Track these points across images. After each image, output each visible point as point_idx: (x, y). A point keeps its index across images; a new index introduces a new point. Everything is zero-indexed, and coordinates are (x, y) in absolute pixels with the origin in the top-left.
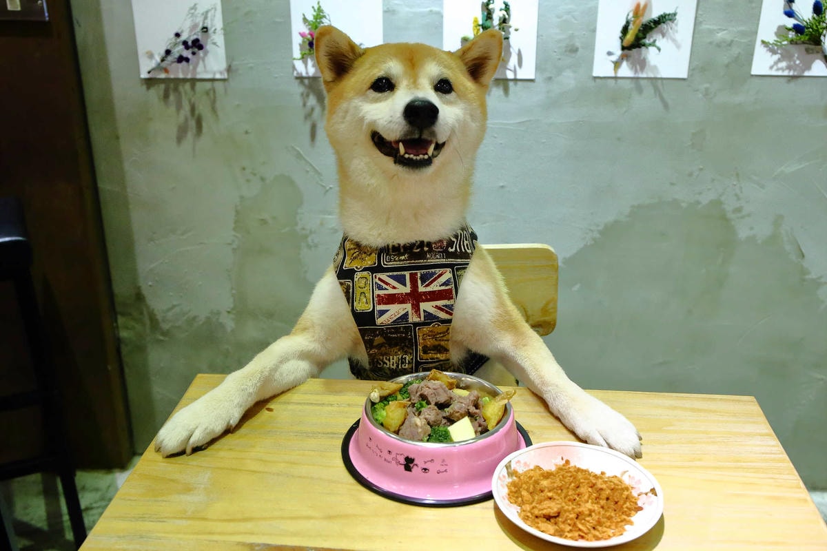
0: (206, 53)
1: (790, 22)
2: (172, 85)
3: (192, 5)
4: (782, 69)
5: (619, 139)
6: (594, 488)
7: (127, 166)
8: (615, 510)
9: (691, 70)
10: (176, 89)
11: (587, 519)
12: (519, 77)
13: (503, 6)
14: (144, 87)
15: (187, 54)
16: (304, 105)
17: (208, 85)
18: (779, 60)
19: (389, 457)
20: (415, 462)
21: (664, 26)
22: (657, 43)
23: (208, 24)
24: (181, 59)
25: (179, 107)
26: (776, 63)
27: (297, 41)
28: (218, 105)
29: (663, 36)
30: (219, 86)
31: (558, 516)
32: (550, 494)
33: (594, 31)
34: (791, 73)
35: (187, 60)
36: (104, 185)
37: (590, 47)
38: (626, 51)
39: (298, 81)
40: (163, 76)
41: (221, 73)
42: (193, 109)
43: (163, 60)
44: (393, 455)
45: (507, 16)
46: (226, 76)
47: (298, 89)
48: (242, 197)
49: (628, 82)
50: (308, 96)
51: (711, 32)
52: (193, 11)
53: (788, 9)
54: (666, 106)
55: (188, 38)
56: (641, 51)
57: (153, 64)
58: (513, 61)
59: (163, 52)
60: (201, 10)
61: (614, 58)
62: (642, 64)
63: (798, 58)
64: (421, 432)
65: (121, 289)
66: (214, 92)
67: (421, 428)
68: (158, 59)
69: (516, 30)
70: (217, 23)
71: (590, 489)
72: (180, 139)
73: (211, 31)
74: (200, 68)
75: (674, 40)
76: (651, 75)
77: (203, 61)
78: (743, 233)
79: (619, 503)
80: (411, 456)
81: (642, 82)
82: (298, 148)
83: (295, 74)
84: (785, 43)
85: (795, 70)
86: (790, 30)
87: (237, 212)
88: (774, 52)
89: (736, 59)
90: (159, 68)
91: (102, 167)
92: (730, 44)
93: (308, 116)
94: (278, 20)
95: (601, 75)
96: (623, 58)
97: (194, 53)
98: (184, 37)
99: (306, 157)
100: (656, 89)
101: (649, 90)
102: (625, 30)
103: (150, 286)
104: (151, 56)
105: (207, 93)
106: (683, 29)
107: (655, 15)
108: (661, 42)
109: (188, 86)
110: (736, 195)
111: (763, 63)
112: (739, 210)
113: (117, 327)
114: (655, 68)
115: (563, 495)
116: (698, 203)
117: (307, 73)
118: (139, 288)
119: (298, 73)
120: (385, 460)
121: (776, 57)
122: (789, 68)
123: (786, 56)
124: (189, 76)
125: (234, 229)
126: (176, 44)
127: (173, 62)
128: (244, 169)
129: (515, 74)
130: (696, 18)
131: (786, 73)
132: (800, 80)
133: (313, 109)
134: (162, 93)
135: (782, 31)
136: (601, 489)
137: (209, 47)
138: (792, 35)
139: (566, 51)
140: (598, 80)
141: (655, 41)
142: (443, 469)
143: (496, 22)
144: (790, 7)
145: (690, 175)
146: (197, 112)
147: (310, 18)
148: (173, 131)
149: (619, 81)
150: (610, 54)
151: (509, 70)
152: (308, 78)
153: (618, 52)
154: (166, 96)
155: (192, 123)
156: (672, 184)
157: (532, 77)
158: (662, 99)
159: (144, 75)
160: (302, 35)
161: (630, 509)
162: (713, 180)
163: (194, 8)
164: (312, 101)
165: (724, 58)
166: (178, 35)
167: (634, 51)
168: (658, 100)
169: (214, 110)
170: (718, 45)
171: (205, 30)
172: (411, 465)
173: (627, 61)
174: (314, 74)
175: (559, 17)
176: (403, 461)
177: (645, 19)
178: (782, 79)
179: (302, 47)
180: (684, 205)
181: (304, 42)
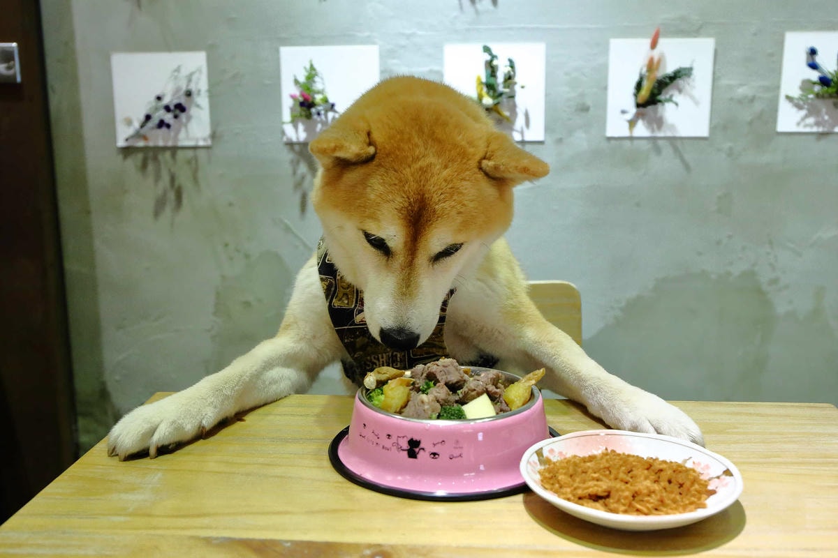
0: (189, 118)
1: (814, 76)
2: (151, 154)
3: (175, 67)
4: (811, 126)
5: (638, 205)
6: (650, 470)
7: (97, 243)
8: (680, 494)
9: (713, 129)
10: (155, 159)
11: (646, 499)
12: (527, 138)
13: (508, 63)
14: (121, 157)
15: (168, 118)
16: (294, 173)
17: (190, 153)
18: (806, 116)
19: (388, 443)
20: (422, 445)
21: (680, 82)
22: (674, 99)
23: (193, 87)
24: (162, 124)
25: (158, 177)
26: (803, 119)
27: (287, 104)
28: (200, 174)
29: (680, 91)
30: (202, 154)
31: (608, 496)
32: (596, 475)
33: (606, 88)
34: (821, 130)
35: (168, 126)
36: (71, 266)
37: (602, 106)
38: (641, 109)
39: (288, 146)
40: (141, 144)
41: (205, 140)
42: (173, 179)
43: (142, 126)
44: (394, 439)
45: (512, 73)
46: (209, 143)
47: (287, 156)
48: (223, 277)
49: (644, 142)
50: (298, 162)
51: (730, 87)
52: (176, 74)
53: (811, 62)
54: (687, 167)
55: (170, 102)
56: (657, 109)
57: (130, 131)
58: (520, 122)
59: (142, 118)
60: (184, 72)
61: (629, 116)
62: (659, 122)
63: (827, 113)
64: (427, 409)
65: (84, 385)
66: (197, 161)
67: (429, 403)
68: (137, 125)
69: (523, 87)
70: (201, 84)
71: (646, 472)
72: (157, 213)
73: (194, 95)
74: (182, 135)
75: (692, 97)
76: (669, 134)
77: (186, 126)
78: (781, 308)
79: (684, 486)
80: (416, 438)
81: (660, 143)
82: (286, 221)
83: (285, 139)
84: (811, 96)
85: (824, 126)
86: (814, 83)
87: (218, 294)
88: (799, 107)
89: (760, 116)
90: (138, 135)
91: (70, 245)
92: (753, 100)
93: (298, 185)
94: (267, 82)
95: (616, 135)
96: (638, 116)
97: (176, 117)
98: (166, 101)
99: (295, 231)
100: (676, 150)
101: (667, 151)
102: (639, 86)
103: (117, 381)
104: (129, 122)
105: (189, 162)
106: (701, 85)
107: (670, 69)
108: (677, 97)
109: (168, 154)
110: (771, 265)
111: (789, 119)
112: (774, 281)
113: (77, 430)
114: (672, 127)
115: (612, 476)
116: (729, 274)
117: (298, 138)
118: (103, 384)
119: (288, 139)
120: (383, 447)
121: (803, 113)
122: (817, 124)
123: (813, 111)
124: (170, 144)
125: (215, 314)
126: (157, 109)
127: (153, 128)
128: (226, 245)
129: (523, 135)
130: (714, 73)
131: (815, 129)
132: (830, 138)
133: (303, 178)
134: (139, 163)
135: (806, 85)
136: (661, 470)
137: (193, 111)
138: (817, 88)
139: (576, 110)
140: (613, 142)
141: (671, 96)
142: (456, 453)
143: (500, 78)
144: (813, 59)
145: (719, 243)
146: (177, 184)
147: (302, 79)
148: (150, 205)
149: (636, 142)
150: (623, 112)
151: (517, 131)
152: (299, 144)
153: (633, 110)
154: (144, 166)
155: (172, 196)
156: (700, 254)
157: (541, 137)
158: (683, 160)
159: (121, 143)
160: (293, 97)
161: (699, 492)
162: (744, 248)
163: (178, 70)
164: (303, 168)
165: (746, 115)
166: (159, 98)
167: (650, 108)
168: (678, 161)
169: (195, 180)
170: (740, 102)
171: (189, 94)
172: (417, 450)
173: (643, 119)
174: (306, 139)
175: (567, 74)
176: (405, 446)
177: (660, 74)
178: (810, 137)
179: (292, 110)
180: (713, 276)
181: (294, 105)
